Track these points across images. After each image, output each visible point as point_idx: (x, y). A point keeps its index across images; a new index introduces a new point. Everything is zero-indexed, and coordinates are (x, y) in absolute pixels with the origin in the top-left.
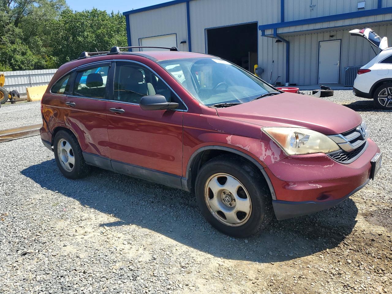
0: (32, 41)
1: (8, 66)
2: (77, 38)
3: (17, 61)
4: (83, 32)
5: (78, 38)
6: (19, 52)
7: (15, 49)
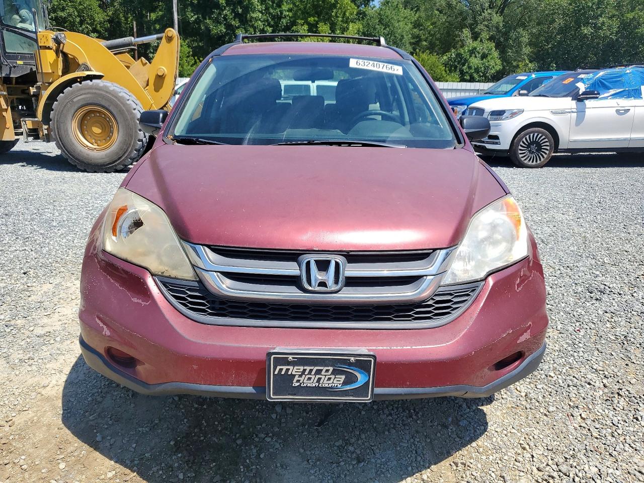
0: (514, 37)
1: (456, 75)
2: (581, 30)
3: (470, 68)
4: (596, 17)
5: (582, 28)
6: (479, 53)
7: (475, 48)
